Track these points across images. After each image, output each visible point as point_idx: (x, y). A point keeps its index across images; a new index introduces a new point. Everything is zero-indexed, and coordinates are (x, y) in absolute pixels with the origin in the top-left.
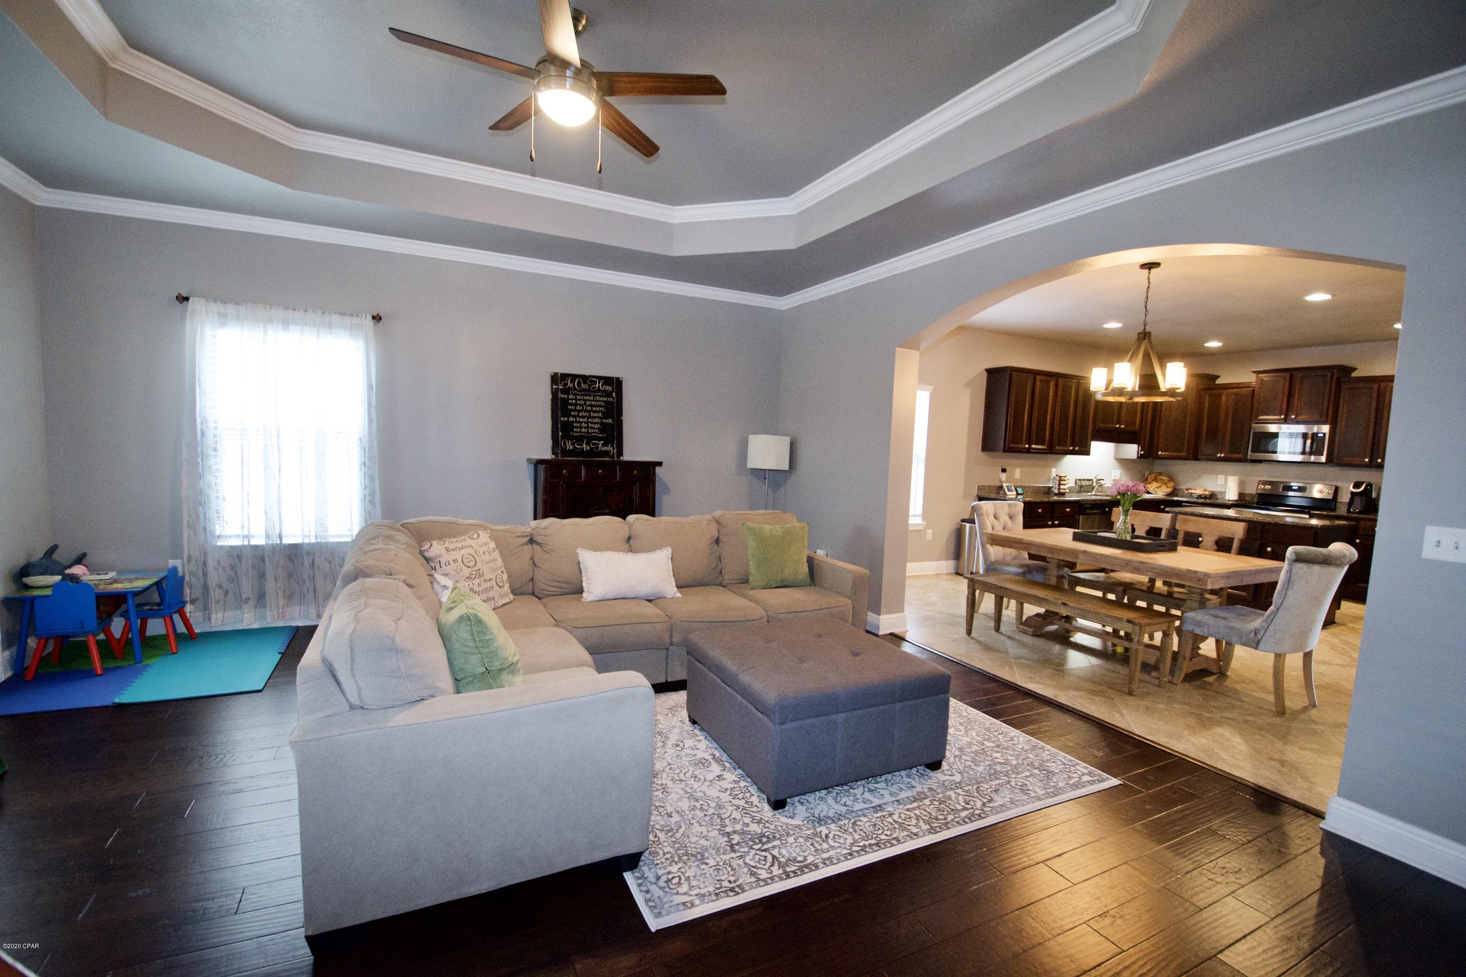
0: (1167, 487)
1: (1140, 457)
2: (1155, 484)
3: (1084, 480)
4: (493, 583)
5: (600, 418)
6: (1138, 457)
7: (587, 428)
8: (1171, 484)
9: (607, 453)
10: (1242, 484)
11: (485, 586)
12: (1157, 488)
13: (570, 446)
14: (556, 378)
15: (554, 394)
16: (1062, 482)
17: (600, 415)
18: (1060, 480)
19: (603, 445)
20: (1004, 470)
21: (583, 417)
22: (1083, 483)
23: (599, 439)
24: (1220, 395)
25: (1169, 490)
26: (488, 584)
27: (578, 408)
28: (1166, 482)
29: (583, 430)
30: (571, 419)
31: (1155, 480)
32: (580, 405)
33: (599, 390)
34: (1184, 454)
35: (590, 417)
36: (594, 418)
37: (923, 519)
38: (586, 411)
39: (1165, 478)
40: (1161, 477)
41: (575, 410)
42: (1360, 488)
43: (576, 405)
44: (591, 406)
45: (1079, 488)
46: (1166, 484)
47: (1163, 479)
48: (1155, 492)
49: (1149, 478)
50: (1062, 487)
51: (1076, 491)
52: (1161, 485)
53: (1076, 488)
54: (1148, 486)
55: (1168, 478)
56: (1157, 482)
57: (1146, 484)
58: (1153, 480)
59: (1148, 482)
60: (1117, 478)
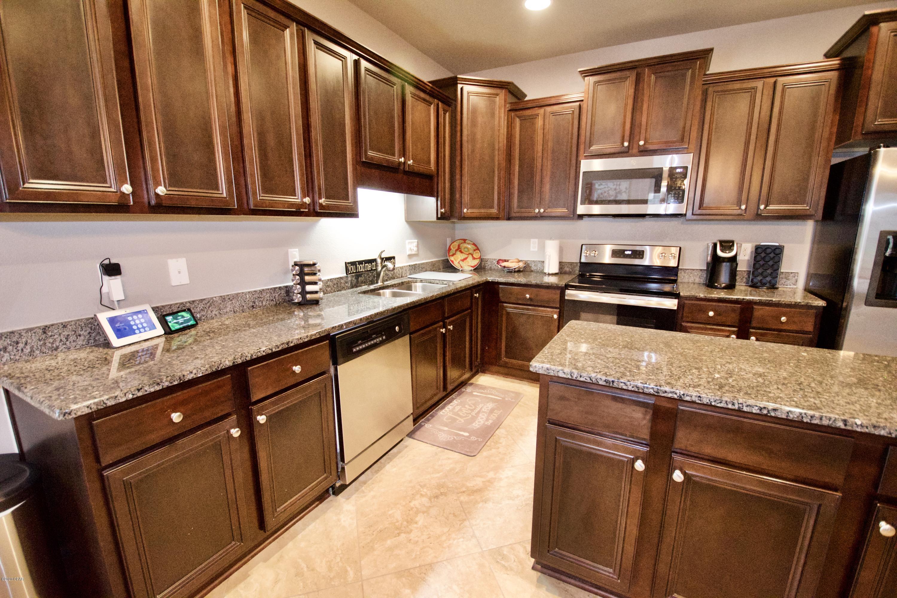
0: (474, 258)
1: (442, 217)
2: (459, 256)
6: (438, 218)
8: (477, 255)
10: (561, 251)
12: (463, 260)
16: (307, 278)
22: (361, 268)
24: (535, 116)
25: (476, 262)
28: (471, 252)
31: (459, 249)
34: (494, 211)
39: (469, 246)
40: (465, 245)
42: (733, 250)
45: (354, 279)
46: (472, 255)
47: (468, 248)
48: (462, 267)
49: (451, 247)
50: (309, 288)
51: (349, 285)
52: (466, 256)
53: (350, 279)
54: (452, 258)
55: (475, 248)
56: (461, 252)
57: (449, 256)
58: (456, 250)
59: (451, 254)
60: (413, 253)
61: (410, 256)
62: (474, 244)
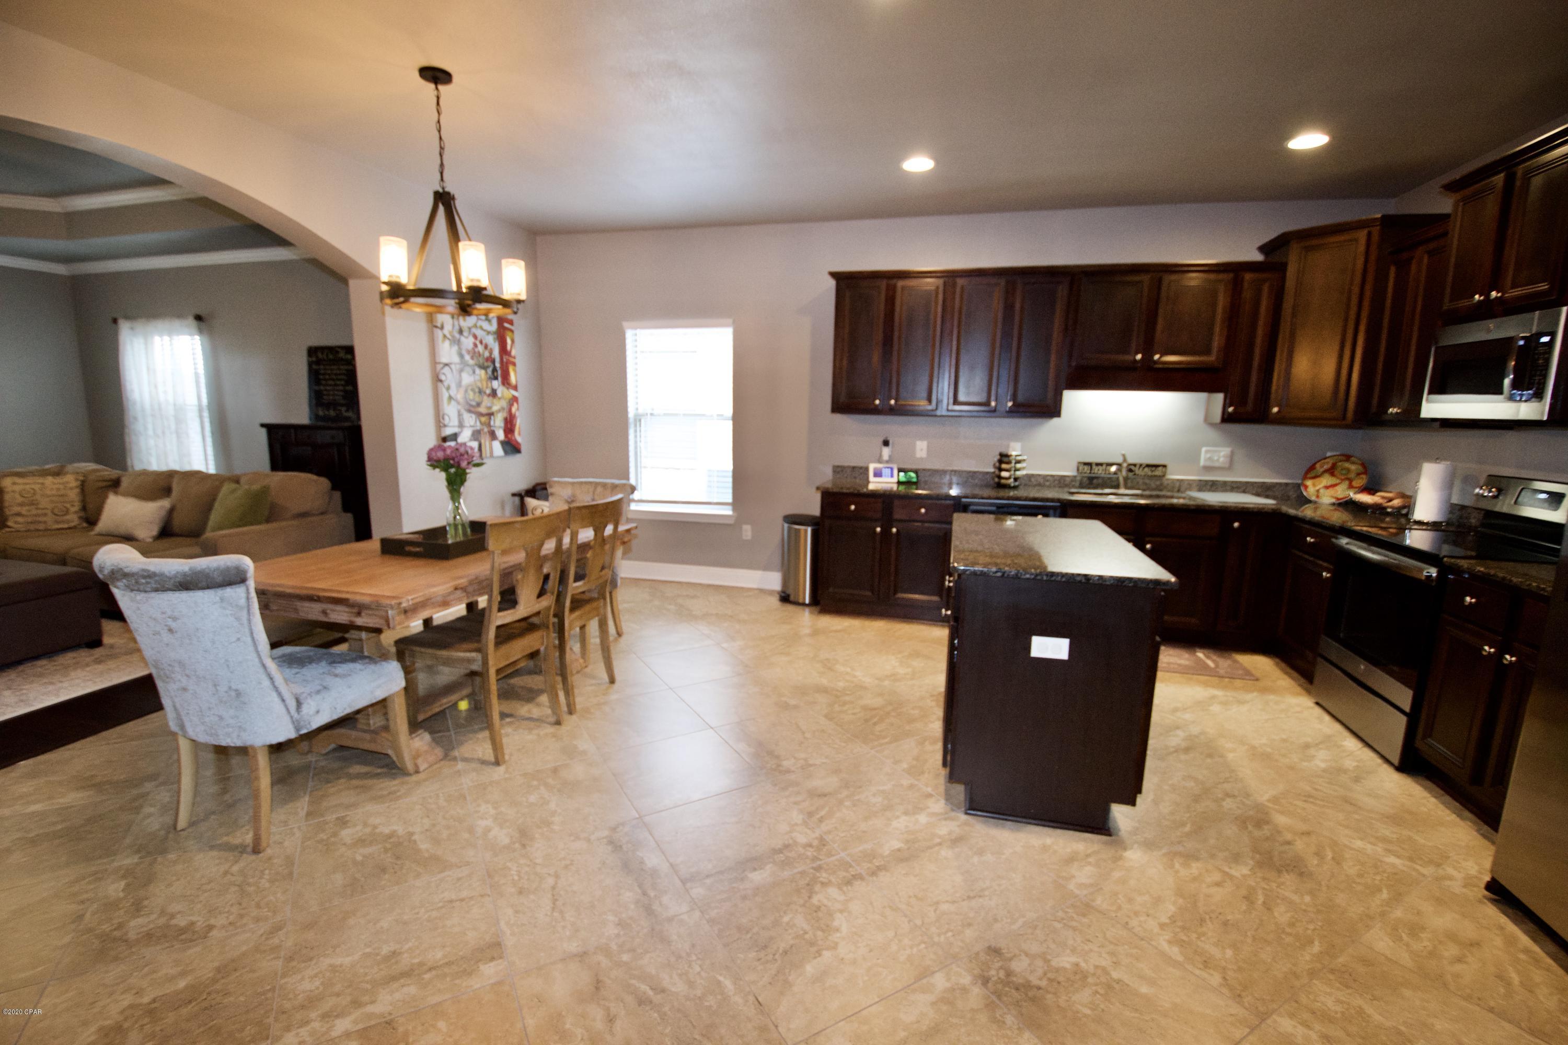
0: (1351, 487)
1: (1227, 419)
2: (1326, 480)
3: (1097, 464)
4: (49, 512)
5: (342, 385)
6: (1223, 421)
7: (333, 395)
8: (1359, 482)
9: (347, 419)
11: (34, 512)
12: (1327, 487)
13: (321, 413)
14: (312, 351)
15: (310, 364)
16: (1004, 466)
17: (343, 382)
18: (1001, 462)
19: (347, 411)
20: (886, 443)
21: (330, 385)
22: (1099, 471)
23: (342, 405)
26: (40, 512)
27: (327, 377)
28: (1352, 475)
29: (331, 398)
30: (322, 388)
31: (1331, 471)
32: (329, 374)
33: (342, 359)
35: (336, 385)
36: (338, 385)
37: (734, 510)
38: (333, 380)
39: (1353, 467)
40: (1347, 465)
41: (325, 380)
43: (324, 374)
44: (336, 374)
45: (1085, 479)
46: (1351, 481)
47: (1348, 470)
48: (1318, 497)
49: (1318, 466)
50: (1004, 474)
51: (1077, 484)
52: (1338, 481)
53: (1078, 478)
54: (1309, 483)
55: (1360, 468)
56: (1332, 474)
57: (1305, 477)
58: (1326, 471)
59: (1312, 474)
60: (1217, 464)
61: (1208, 469)
62: (1363, 465)
